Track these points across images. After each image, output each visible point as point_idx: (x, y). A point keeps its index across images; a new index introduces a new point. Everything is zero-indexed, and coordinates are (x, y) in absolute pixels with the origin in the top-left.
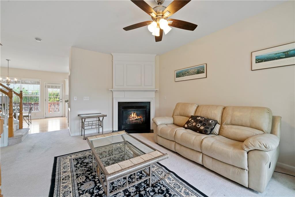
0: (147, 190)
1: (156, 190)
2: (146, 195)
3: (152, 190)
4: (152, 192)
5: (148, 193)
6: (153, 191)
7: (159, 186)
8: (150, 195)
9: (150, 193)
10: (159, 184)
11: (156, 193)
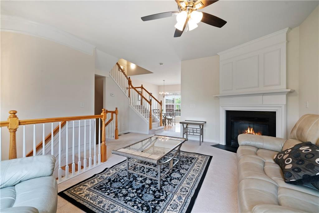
0: (151, 188)
1: (157, 193)
2: (146, 189)
3: (153, 190)
4: (152, 192)
5: (149, 189)
6: (154, 192)
7: (163, 193)
8: (149, 191)
9: (150, 191)
10: (165, 193)
11: (154, 194)
